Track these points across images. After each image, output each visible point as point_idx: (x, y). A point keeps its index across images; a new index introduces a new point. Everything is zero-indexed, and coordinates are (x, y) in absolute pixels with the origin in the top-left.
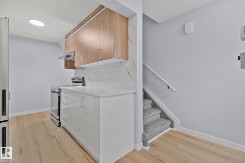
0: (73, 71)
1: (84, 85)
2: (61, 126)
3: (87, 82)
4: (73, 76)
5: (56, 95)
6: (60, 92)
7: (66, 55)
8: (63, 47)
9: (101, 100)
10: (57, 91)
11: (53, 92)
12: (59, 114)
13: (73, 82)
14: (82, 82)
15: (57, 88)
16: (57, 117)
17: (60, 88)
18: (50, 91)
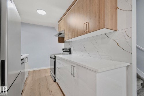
0: (63, 44)
1: (70, 54)
2: (56, 82)
3: (72, 51)
4: (63, 47)
5: (53, 60)
6: (55, 59)
7: (59, 33)
8: (57, 29)
9: (97, 74)
10: (53, 57)
11: (51, 58)
12: (55, 74)
13: (63, 51)
14: (69, 51)
15: (54, 56)
16: (54, 75)
17: (55, 55)
18: (50, 57)
